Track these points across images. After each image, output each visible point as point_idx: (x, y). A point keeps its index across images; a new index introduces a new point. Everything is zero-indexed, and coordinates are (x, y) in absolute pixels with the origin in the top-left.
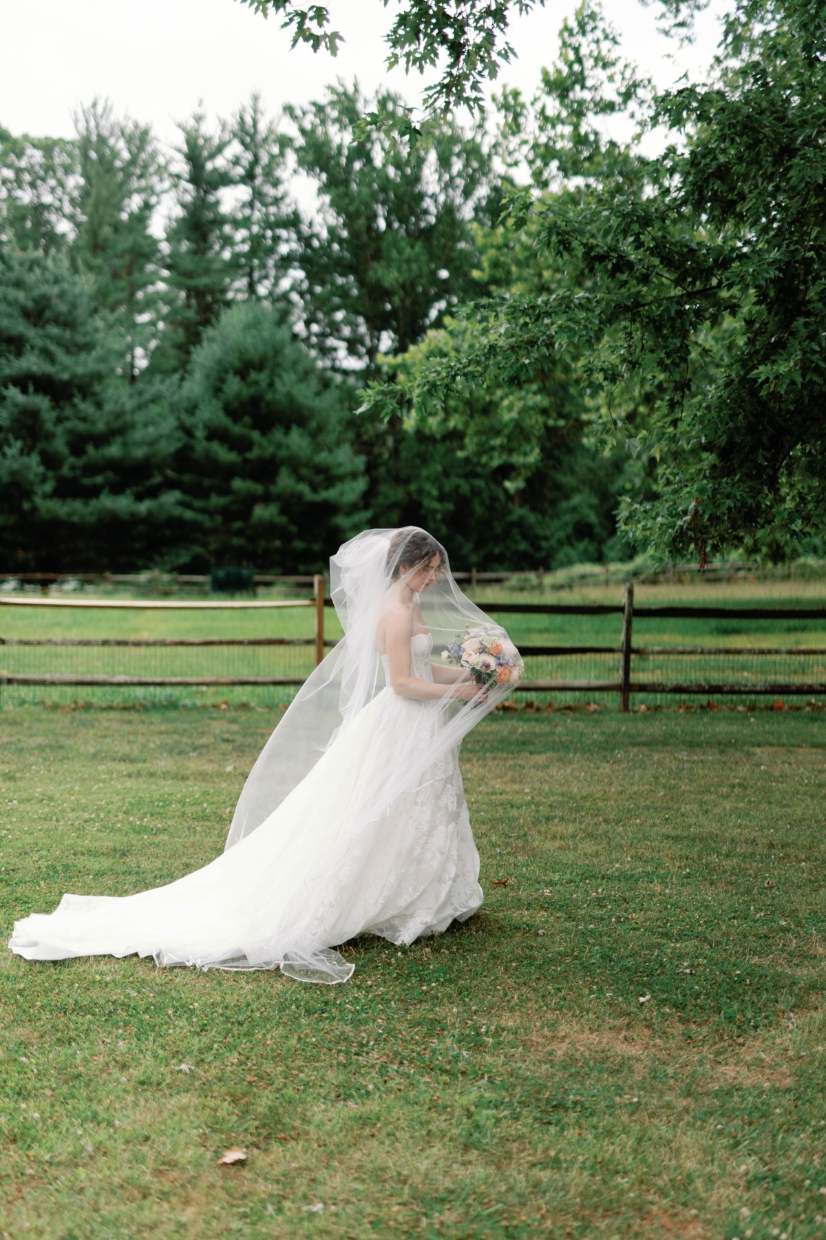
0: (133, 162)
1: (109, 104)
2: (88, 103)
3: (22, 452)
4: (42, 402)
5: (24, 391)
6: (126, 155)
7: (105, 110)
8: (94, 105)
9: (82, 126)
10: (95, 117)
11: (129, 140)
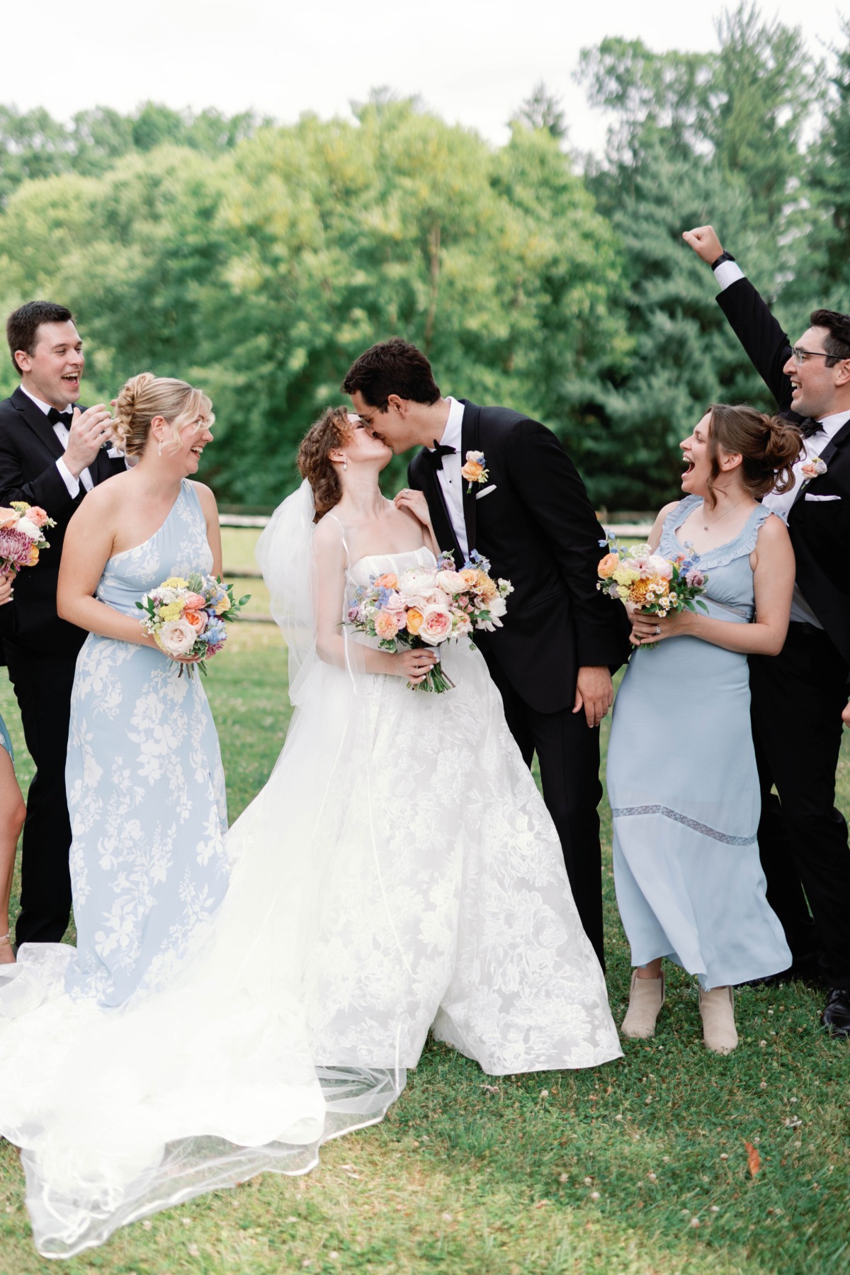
0: (780, 71)
1: (757, 10)
2: (733, 9)
3: (669, 383)
4: (689, 329)
5: (672, 316)
6: (771, 64)
7: (751, 17)
8: (740, 11)
9: (726, 35)
10: (741, 26)
11: (776, 49)
